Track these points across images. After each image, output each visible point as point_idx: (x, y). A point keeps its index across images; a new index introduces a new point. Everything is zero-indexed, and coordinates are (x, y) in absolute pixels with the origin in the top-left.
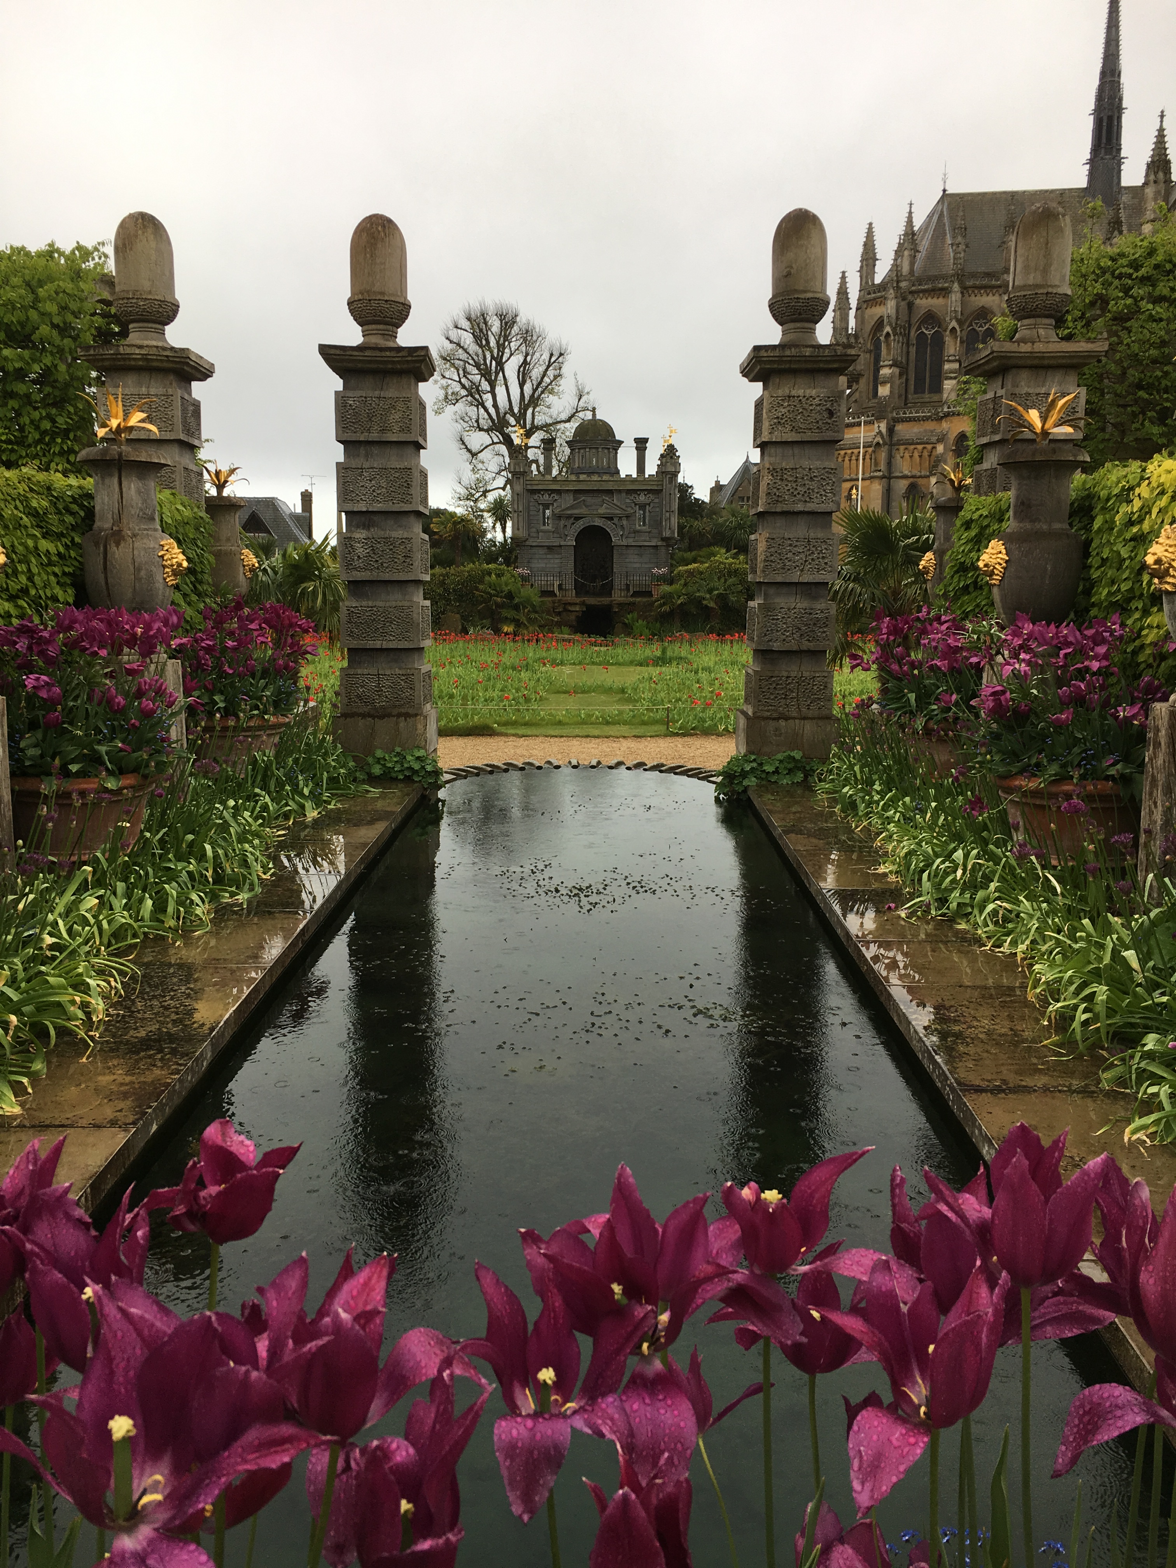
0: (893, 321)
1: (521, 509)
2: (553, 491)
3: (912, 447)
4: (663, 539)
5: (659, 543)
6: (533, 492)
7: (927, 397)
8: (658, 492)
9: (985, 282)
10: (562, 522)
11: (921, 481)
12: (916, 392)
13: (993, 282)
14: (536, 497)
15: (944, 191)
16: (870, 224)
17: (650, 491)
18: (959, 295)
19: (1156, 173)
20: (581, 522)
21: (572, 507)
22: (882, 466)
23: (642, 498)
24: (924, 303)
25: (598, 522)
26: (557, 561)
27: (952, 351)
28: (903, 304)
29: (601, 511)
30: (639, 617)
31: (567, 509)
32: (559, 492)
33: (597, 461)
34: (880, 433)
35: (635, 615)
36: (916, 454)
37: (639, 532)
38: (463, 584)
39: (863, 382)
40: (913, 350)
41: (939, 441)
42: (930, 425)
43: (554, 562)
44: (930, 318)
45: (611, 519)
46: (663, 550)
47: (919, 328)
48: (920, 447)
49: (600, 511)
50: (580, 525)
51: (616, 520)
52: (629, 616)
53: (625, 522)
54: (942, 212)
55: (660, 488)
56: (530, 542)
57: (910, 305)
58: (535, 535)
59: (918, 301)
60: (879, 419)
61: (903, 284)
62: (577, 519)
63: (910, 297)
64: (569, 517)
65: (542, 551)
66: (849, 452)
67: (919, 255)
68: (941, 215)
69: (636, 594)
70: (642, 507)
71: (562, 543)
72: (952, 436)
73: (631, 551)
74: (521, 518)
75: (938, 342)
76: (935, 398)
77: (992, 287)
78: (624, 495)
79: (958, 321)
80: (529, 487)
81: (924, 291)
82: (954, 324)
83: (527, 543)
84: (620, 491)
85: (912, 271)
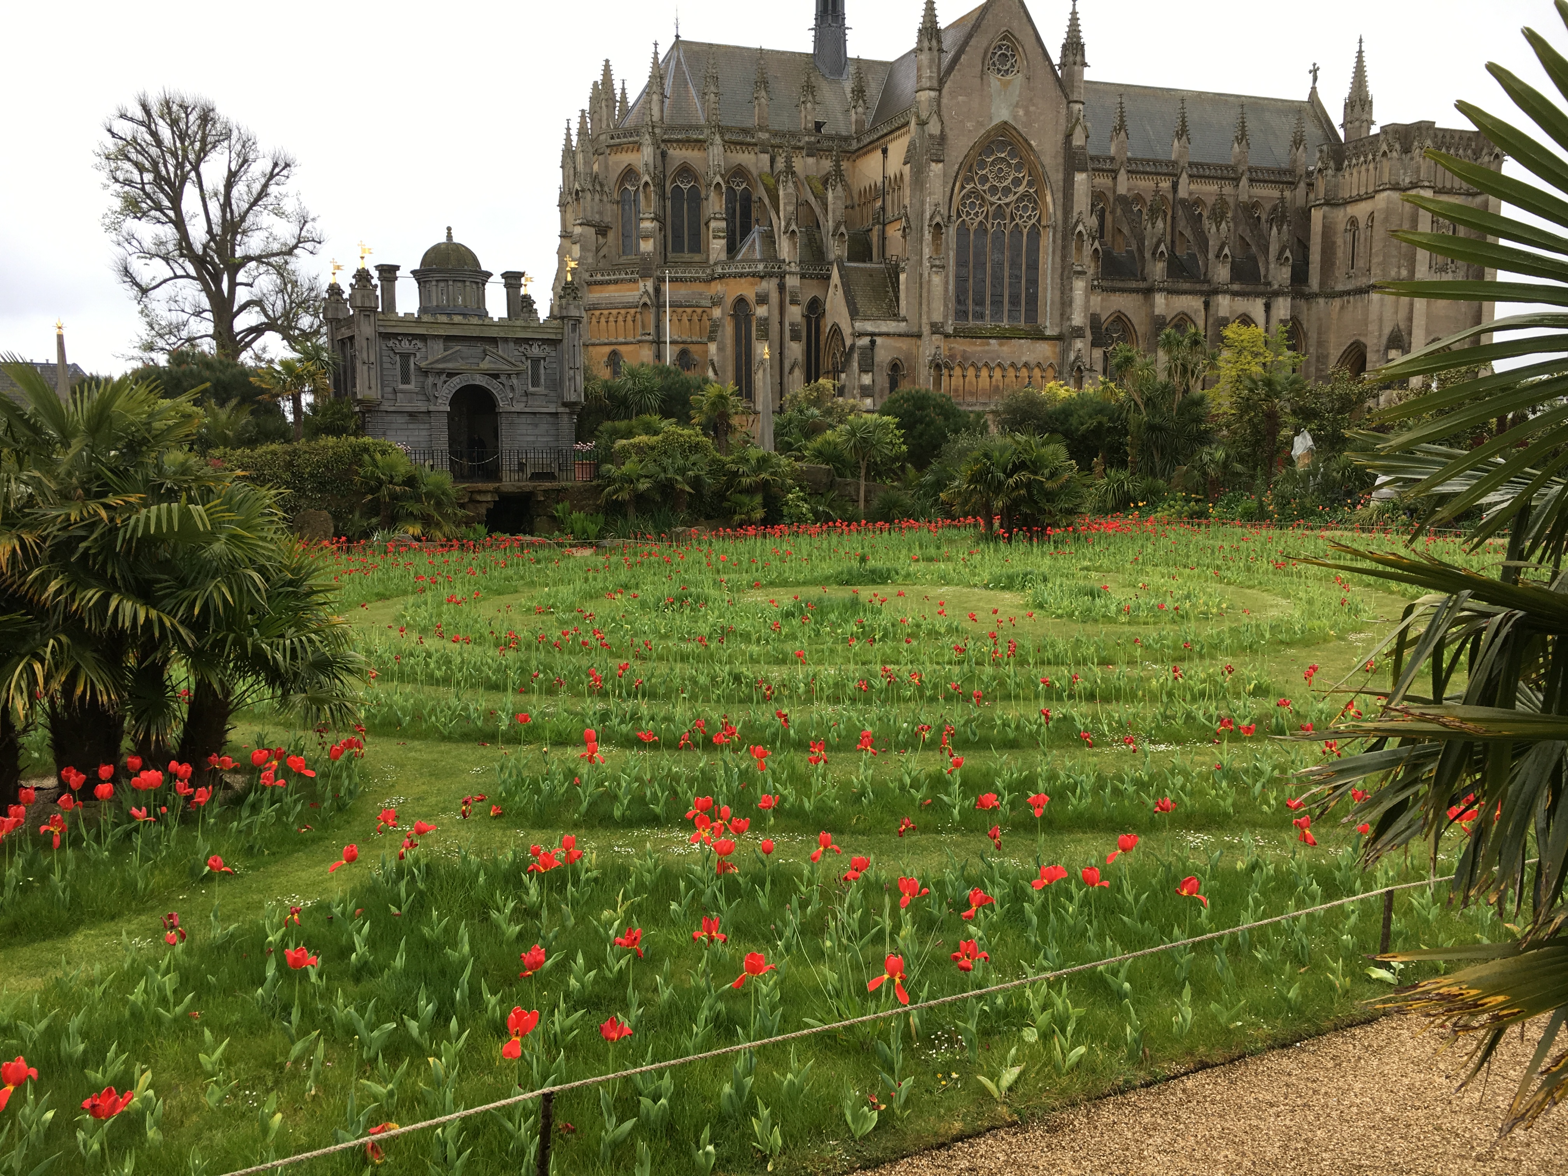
0: (652, 169)
1: (372, 359)
2: (415, 336)
3: (681, 310)
4: (565, 405)
5: (561, 410)
6: (386, 336)
7: (687, 256)
8: (554, 343)
9: (741, 138)
10: (430, 380)
11: (692, 348)
12: (674, 251)
13: (748, 139)
14: (391, 344)
15: (677, 37)
16: (607, 61)
17: (545, 341)
18: (721, 148)
19: (930, 40)
20: (456, 380)
21: (444, 360)
22: (652, 330)
23: (535, 351)
24: (678, 155)
25: (480, 381)
26: (424, 433)
27: (717, 209)
28: (658, 152)
29: (485, 365)
30: (573, 507)
31: (437, 361)
32: (423, 338)
33: (464, 300)
34: (646, 292)
35: (567, 504)
36: (685, 318)
37: (532, 394)
38: (325, 466)
39: (611, 235)
40: (669, 204)
41: (714, 304)
42: (698, 287)
43: (419, 434)
44: (685, 171)
45: (496, 376)
46: (566, 418)
47: (674, 181)
48: (689, 310)
49: (482, 366)
50: (456, 383)
51: (503, 379)
52: (560, 507)
53: (515, 381)
54: (679, 59)
55: (559, 337)
56: (386, 406)
57: (664, 155)
58: (390, 396)
59: (671, 152)
60: (644, 276)
61: (657, 131)
62: (450, 375)
63: (662, 146)
64: (439, 373)
65: (401, 419)
66: (606, 312)
67: (667, 101)
68: (678, 63)
69: (535, 476)
70: (536, 361)
71: (432, 408)
72: (729, 300)
73: (523, 419)
74: (373, 373)
75: (696, 199)
76: (697, 258)
77: (749, 144)
78: (512, 345)
79: (722, 176)
80: (382, 330)
81: (678, 141)
82: (718, 179)
83: (382, 408)
84: (506, 340)
85: (662, 119)
